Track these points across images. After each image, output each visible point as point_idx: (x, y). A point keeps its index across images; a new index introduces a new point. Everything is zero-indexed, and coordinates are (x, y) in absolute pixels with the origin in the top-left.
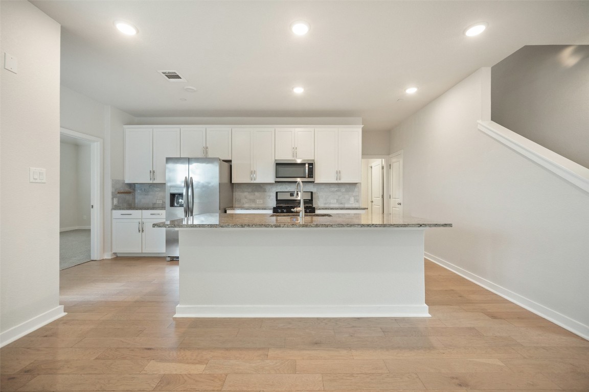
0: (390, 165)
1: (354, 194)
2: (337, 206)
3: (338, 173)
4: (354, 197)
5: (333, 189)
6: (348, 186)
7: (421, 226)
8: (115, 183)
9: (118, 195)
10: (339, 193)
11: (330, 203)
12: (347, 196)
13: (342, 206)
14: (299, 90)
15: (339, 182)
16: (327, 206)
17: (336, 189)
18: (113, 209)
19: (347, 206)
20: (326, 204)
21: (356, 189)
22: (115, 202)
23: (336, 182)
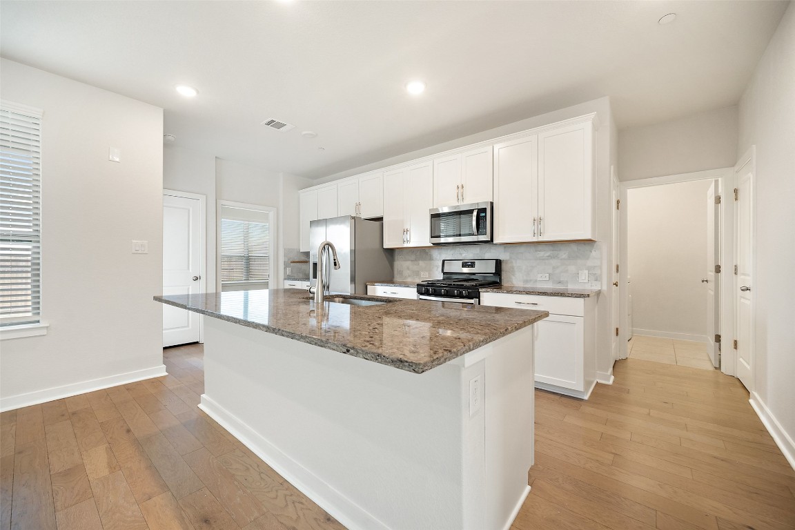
0: (736, 191)
1: (589, 263)
2: (549, 286)
3: (538, 221)
4: (589, 269)
5: (541, 254)
6: (574, 247)
7: (348, 351)
8: (287, 252)
9: (292, 264)
10: (554, 262)
11: (536, 281)
12: (572, 269)
13: (559, 287)
14: (416, 88)
15: (541, 239)
16: (529, 286)
17: (548, 254)
18: (285, 279)
19: (572, 287)
20: (526, 281)
21: (594, 253)
22: (289, 271)
23: (535, 240)
